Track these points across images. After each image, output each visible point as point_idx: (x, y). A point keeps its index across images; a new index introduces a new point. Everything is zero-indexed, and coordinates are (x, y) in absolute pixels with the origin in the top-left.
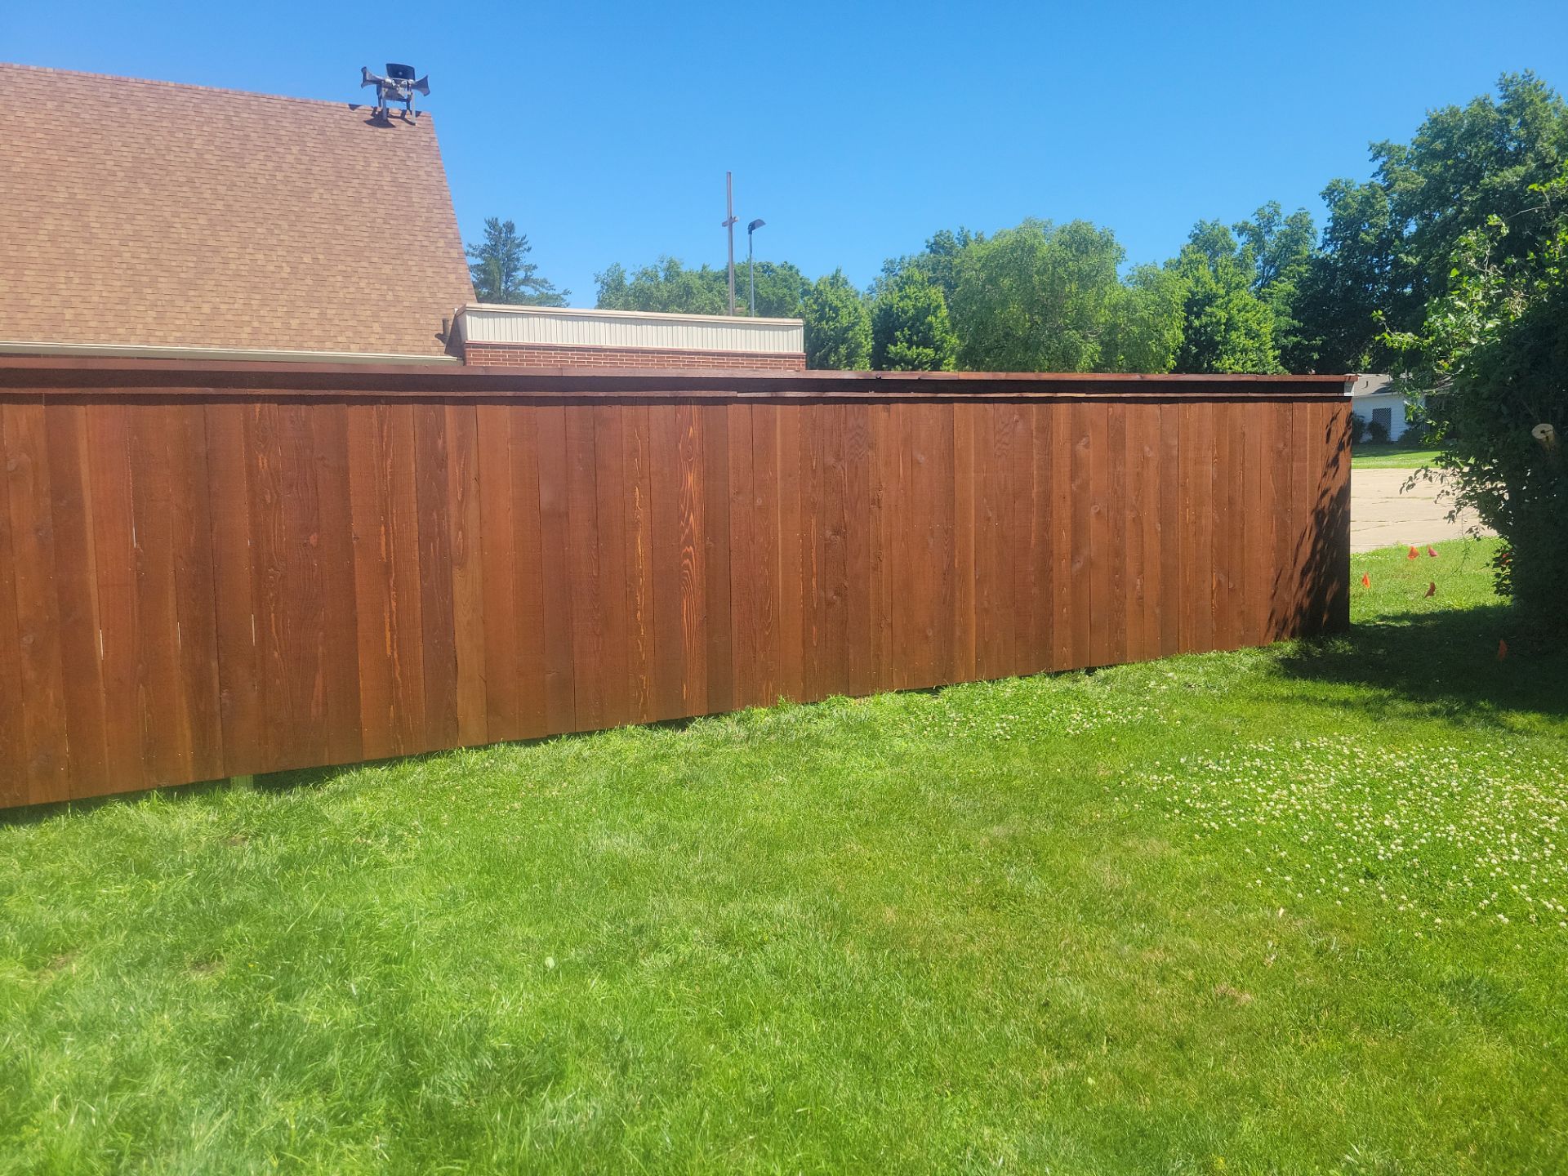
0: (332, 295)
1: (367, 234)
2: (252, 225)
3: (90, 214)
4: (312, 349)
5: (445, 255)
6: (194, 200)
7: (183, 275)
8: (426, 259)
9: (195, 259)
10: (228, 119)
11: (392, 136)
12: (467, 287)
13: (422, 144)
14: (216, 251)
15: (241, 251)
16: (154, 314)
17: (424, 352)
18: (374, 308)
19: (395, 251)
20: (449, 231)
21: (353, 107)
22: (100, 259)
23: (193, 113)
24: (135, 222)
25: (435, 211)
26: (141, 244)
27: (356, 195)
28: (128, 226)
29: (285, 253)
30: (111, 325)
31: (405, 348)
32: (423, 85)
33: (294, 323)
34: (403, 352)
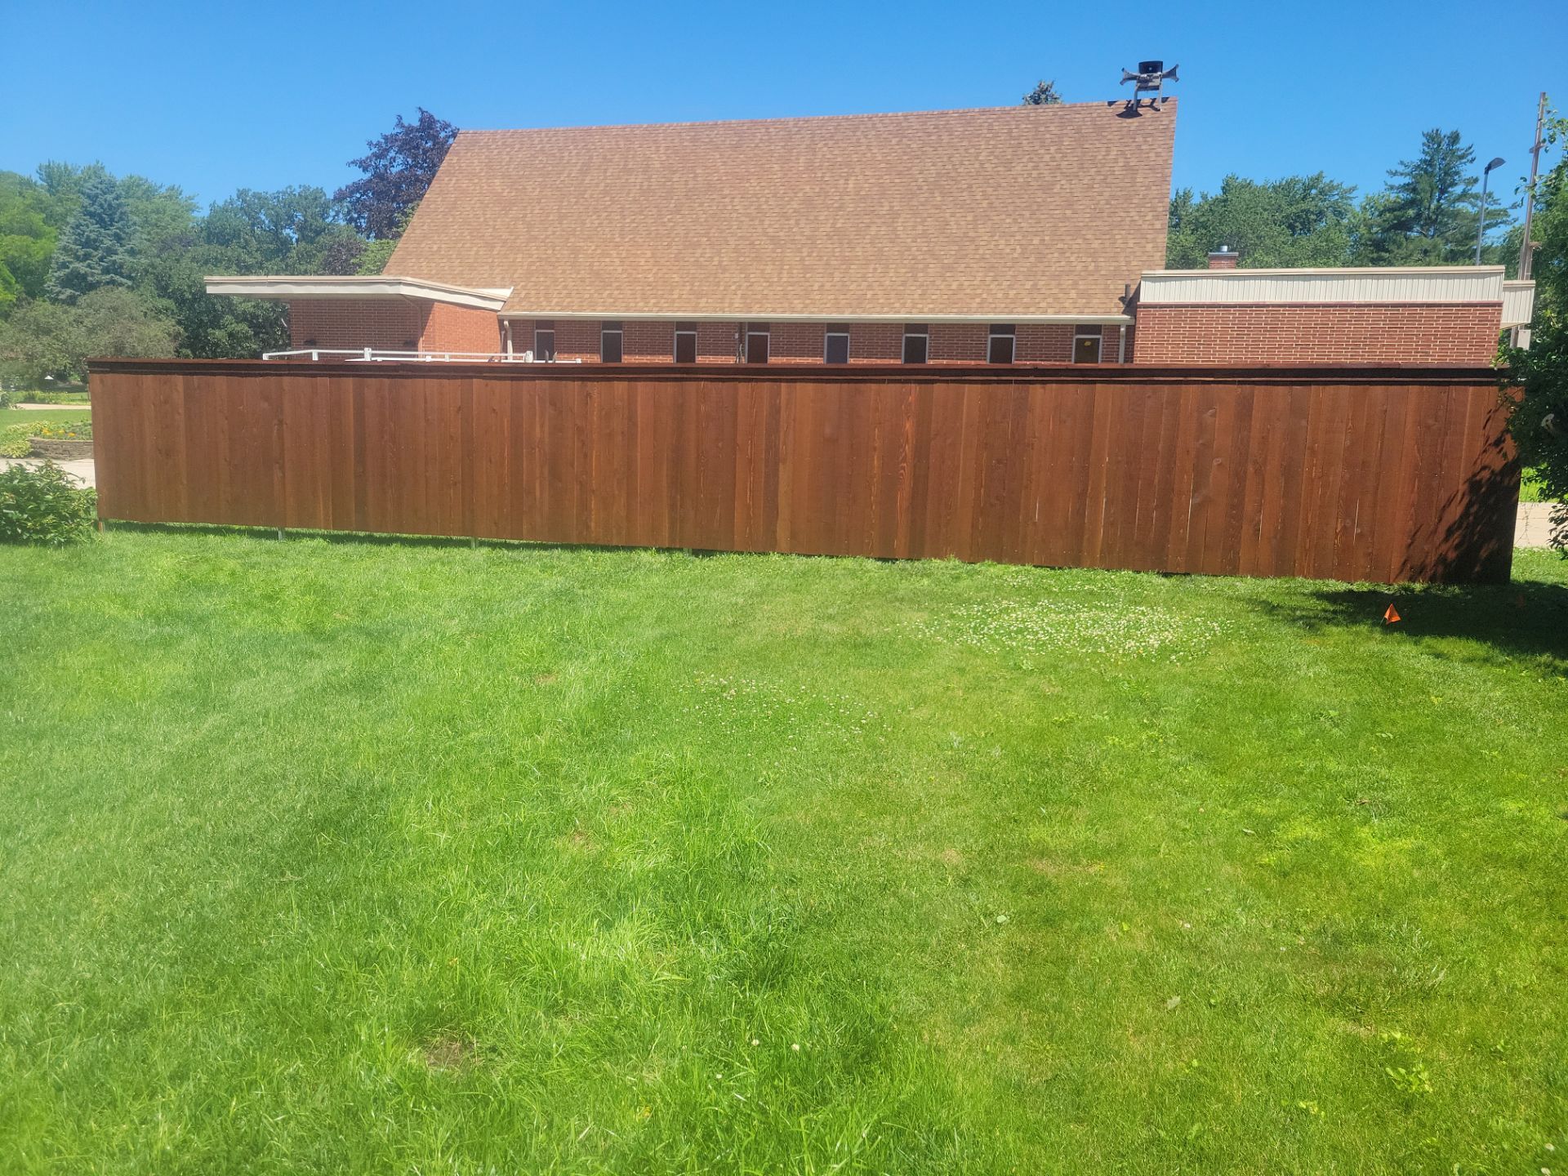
0: (1046, 269)
1: (1088, 215)
2: (1003, 217)
3: (900, 220)
4: (1018, 313)
5: (1150, 227)
6: (968, 202)
7: (946, 261)
8: (1132, 232)
9: (957, 248)
10: (1010, 132)
11: (1136, 124)
12: (1159, 254)
13: (1161, 127)
14: (973, 240)
15: (991, 239)
16: (919, 292)
17: (1105, 313)
18: (1076, 278)
19: (1107, 228)
20: (1160, 205)
21: (1111, 104)
22: (896, 253)
23: (986, 131)
24: (926, 224)
25: (1154, 188)
26: (924, 240)
27: (1090, 182)
28: (920, 227)
29: (1020, 238)
30: (892, 301)
31: (1091, 310)
32: (1172, 74)
33: (1012, 293)
34: (1088, 314)
